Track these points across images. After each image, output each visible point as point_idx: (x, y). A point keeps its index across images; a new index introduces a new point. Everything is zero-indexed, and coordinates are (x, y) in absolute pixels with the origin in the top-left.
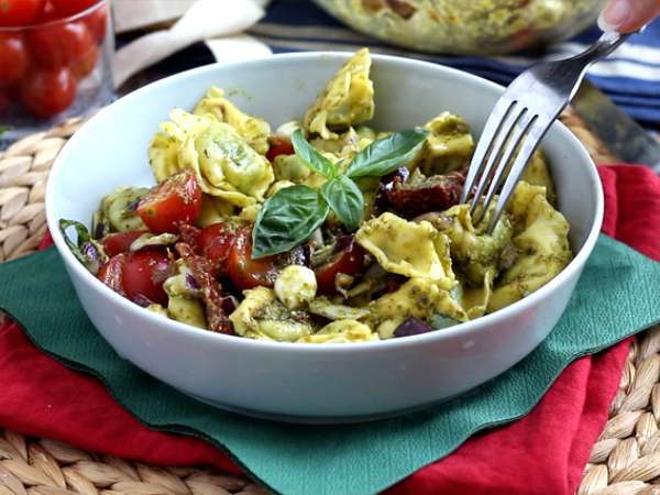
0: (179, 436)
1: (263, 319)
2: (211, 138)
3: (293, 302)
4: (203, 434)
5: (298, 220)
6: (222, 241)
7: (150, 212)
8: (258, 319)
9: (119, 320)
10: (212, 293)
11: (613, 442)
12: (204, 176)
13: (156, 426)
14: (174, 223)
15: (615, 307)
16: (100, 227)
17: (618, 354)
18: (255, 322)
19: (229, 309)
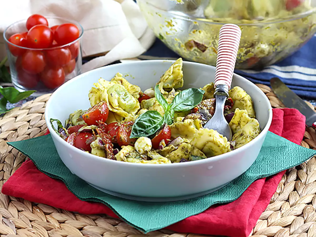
0: (92, 203)
1: (129, 157)
2: (114, 89)
3: (142, 152)
4: (102, 201)
5: (151, 125)
6: (115, 129)
7: (87, 116)
8: (127, 157)
9: (71, 156)
10: (109, 146)
11: (272, 212)
12: (110, 104)
13: (84, 199)
14: (97, 121)
15: (277, 161)
16: (68, 125)
17: (276, 179)
18: (125, 158)
19: (115, 153)
